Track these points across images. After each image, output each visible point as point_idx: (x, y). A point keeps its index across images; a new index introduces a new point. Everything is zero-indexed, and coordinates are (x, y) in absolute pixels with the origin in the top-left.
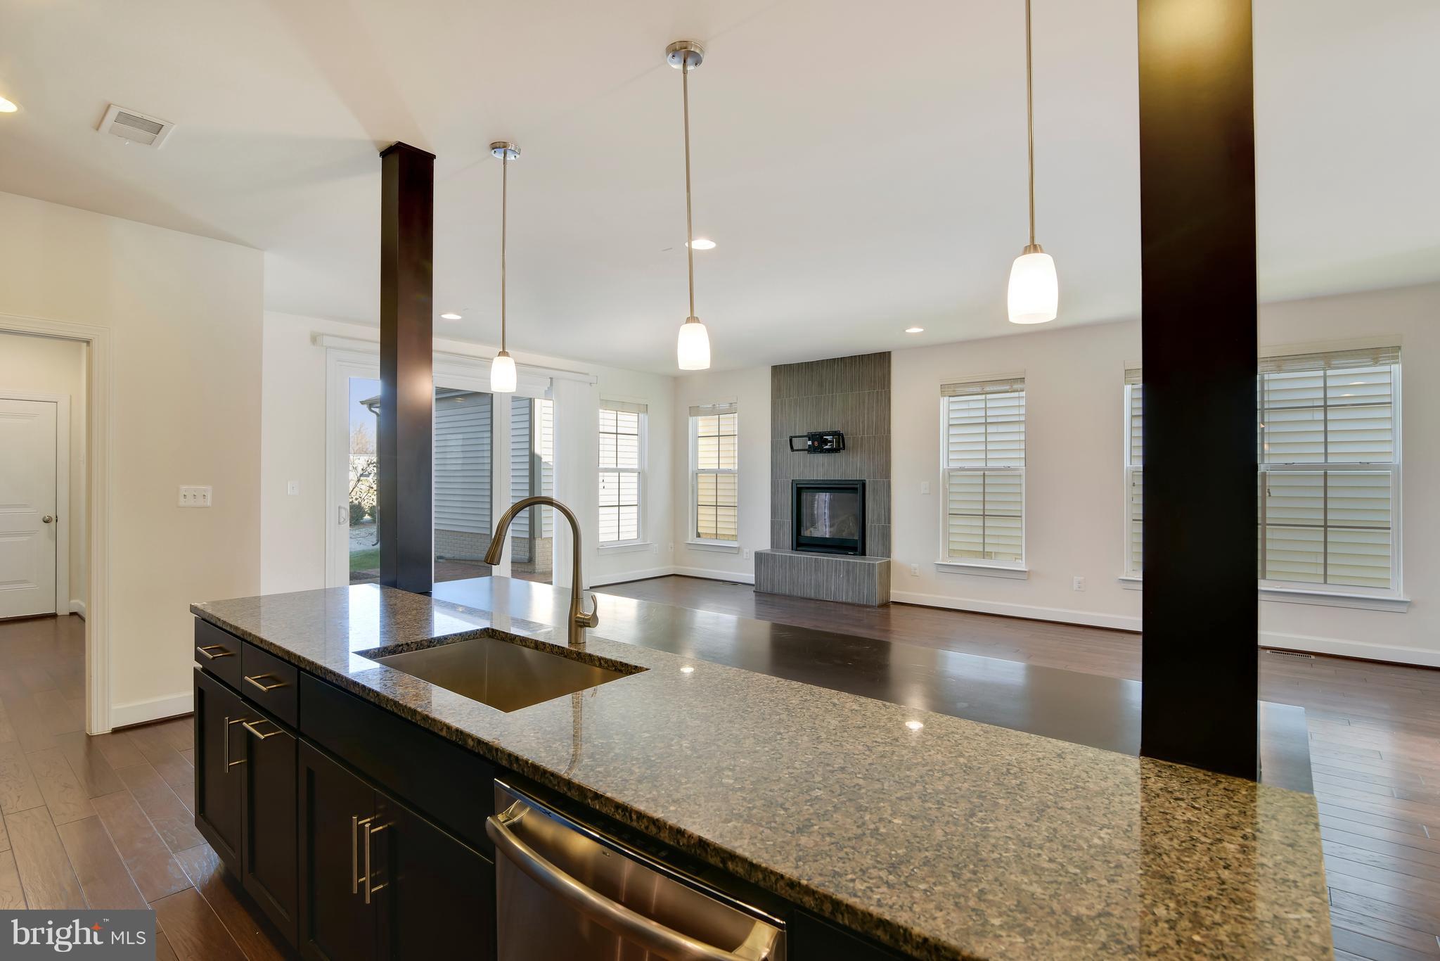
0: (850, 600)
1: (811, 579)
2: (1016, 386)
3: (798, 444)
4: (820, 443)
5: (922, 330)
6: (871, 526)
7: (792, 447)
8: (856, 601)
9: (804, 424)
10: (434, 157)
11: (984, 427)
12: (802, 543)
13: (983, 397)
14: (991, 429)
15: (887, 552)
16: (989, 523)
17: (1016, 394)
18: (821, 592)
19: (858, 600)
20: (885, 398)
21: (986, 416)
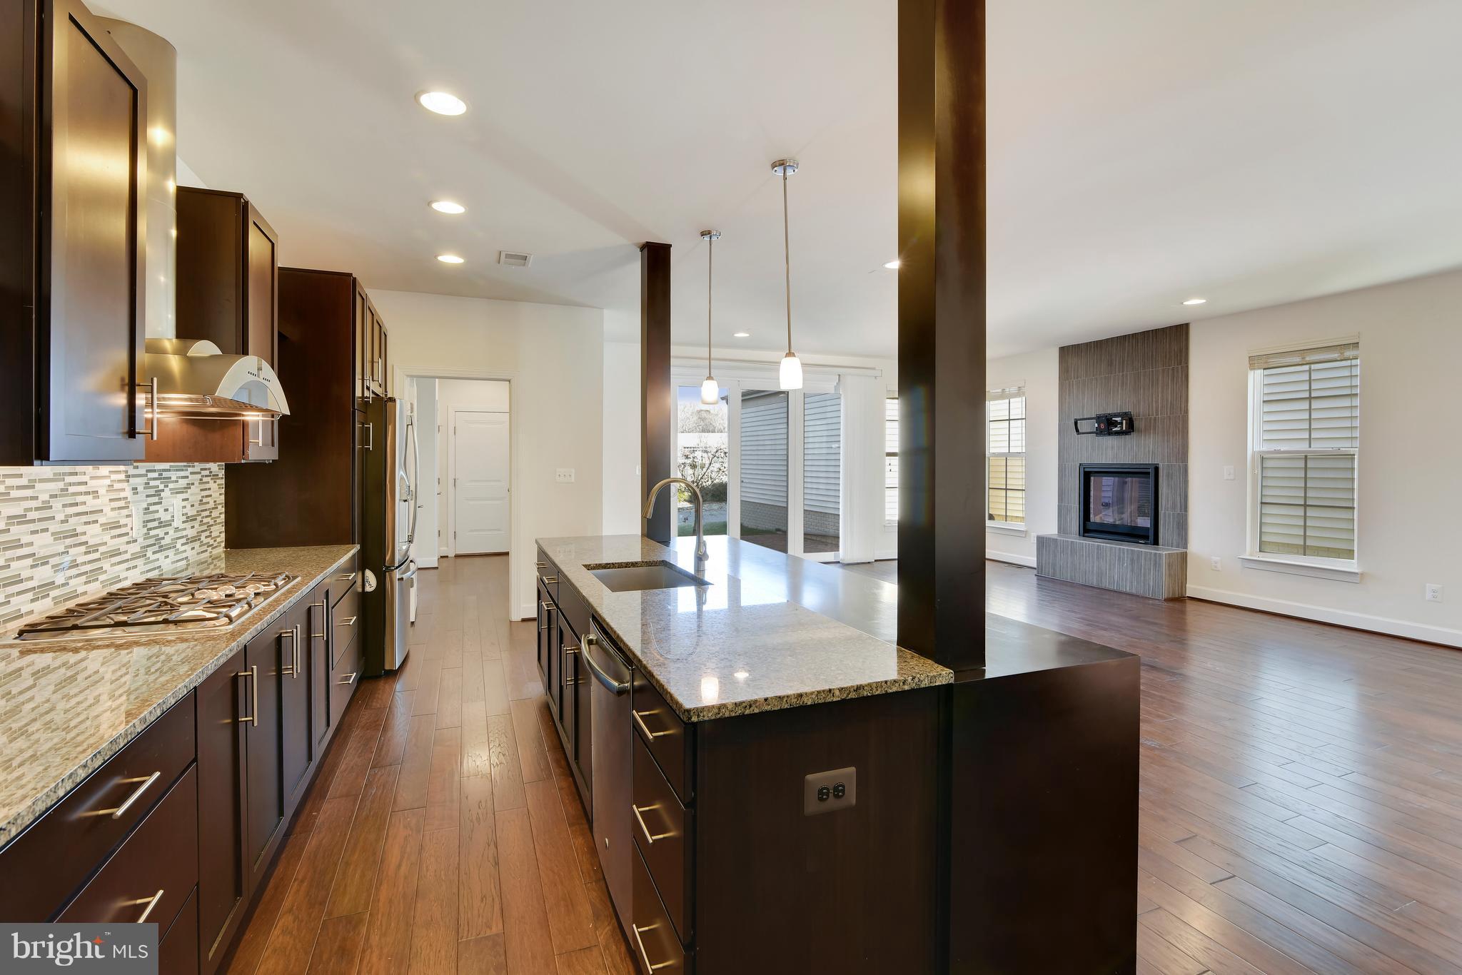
0: (1134, 591)
1: (1093, 567)
2: (1348, 353)
3: (1083, 426)
4: (1107, 425)
5: (1204, 301)
6: (1165, 513)
7: (1077, 430)
8: (1141, 592)
9: (1094, 405)
10: (670, 246)
11: (1308, 402)
12: (1088, 529)
13: (1306, 368)
14: (1315, 404)
15: (1183, 540)
16: (1310, 512)
17: (1348, 363)
18: (1103, 580)
19: (1144, 591)
20: (1182, 375)
21: (1310, 390)
